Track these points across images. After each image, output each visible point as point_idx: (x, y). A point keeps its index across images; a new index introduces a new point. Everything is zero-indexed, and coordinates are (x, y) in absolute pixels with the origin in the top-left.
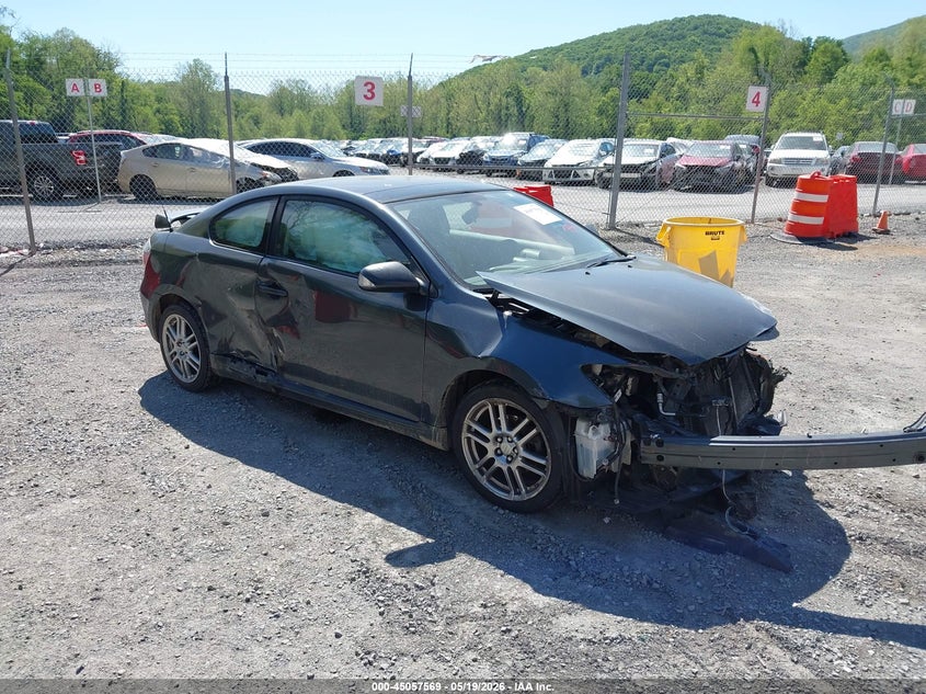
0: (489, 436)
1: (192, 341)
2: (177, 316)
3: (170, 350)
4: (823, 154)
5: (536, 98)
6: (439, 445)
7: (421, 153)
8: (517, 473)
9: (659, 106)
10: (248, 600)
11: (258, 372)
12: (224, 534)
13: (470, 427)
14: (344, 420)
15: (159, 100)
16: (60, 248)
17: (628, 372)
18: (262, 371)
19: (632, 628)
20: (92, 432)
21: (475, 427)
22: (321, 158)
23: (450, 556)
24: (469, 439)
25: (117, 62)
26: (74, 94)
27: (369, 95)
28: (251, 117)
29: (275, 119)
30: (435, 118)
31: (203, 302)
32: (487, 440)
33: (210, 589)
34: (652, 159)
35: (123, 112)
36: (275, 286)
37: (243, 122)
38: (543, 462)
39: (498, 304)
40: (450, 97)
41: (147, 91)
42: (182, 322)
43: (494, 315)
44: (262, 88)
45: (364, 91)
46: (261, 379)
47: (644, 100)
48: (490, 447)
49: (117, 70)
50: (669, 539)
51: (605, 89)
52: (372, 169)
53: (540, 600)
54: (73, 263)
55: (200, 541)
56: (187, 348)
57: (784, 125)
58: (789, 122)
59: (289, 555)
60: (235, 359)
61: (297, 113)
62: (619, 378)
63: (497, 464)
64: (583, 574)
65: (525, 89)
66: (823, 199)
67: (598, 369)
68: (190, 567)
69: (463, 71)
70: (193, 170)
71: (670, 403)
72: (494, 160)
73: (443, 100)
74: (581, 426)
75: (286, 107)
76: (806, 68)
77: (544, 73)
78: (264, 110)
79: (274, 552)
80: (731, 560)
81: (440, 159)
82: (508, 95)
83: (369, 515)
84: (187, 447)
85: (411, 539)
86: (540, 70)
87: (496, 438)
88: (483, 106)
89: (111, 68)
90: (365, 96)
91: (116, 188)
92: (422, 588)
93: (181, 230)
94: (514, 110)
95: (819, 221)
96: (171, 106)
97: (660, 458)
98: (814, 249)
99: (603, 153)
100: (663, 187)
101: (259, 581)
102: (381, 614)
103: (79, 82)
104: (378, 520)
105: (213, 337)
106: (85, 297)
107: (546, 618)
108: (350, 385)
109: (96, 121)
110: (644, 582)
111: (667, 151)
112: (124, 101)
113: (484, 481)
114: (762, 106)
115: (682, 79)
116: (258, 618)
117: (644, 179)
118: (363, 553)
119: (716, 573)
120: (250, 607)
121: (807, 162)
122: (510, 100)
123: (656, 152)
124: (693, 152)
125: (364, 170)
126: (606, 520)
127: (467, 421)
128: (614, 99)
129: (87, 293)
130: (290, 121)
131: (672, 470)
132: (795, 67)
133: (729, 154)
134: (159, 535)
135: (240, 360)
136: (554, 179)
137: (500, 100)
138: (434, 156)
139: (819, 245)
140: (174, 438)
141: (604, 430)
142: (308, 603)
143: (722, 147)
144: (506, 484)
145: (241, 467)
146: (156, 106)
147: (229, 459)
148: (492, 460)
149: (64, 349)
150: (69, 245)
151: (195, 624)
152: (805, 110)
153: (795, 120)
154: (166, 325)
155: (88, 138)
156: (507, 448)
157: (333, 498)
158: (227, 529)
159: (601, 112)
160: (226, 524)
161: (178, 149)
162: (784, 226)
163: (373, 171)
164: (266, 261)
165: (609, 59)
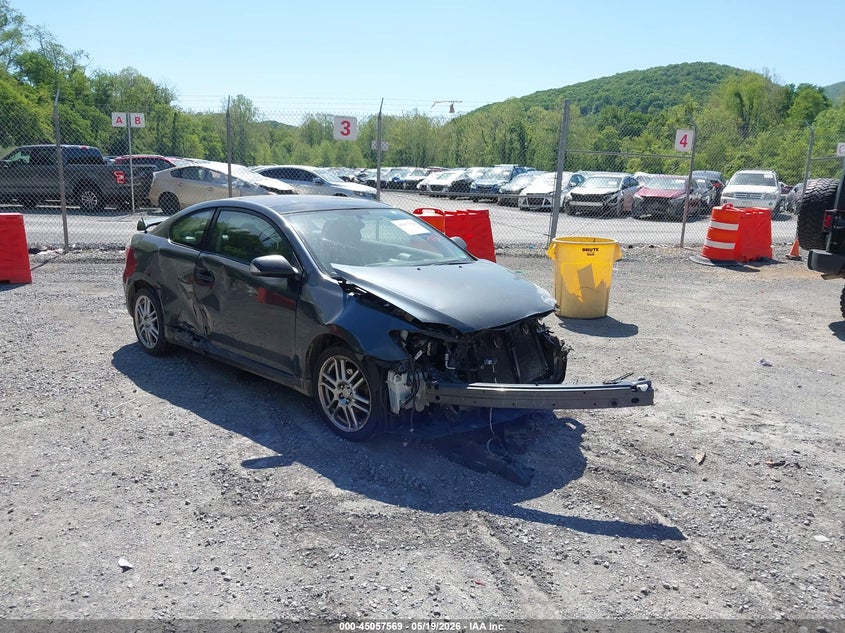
0: (335, 384)
1: (154, 316)
2: (145, 297)
3: (140, 322)
4: (772, 190)
5: (538, 134)
6: (306, 392)
7: (421, 180)
8: (352, 410)
9: (649, 143)
10: (136, 482)
11: (194, 339)
12: (137, 445)
13: (324, 378)
14: (258, 379)
15: (205, 129)
16: (89, 248)
17: (430, 339)
18: (197, 339)
19: (390, 510)
20: (69, 378)
21: (328, 378)
22: (321, 183)
23: (288, 464)
24: (324, 387)
25: (172, 96)
26: (119, 125)
27: (345, 132)
28: (285, 146)
29: (305, 148)
30: (446, 151)
31: (162, 286)
32: (334, 387)
33: (114, 474)
34: (615, 190)
35: (174, 139)
36: (207, 273)
37: (277, 150)
38: (367, 402)
39: (346, 288)
40: (460, 132)
41: (195, 121)
42: (148, 302)
43: (340, 295)
44: (296, 121)
45: (342, 128)
46: (195, 344)
47: (635, 138)
48: (336, 392)
49: (172, 104)
50: (451, 461)
51: (601, 128)
52: (363, 193)
53: (336, 491)
54: (96, 260)
55: (120, 447)
56: (150, 322)
57: (765, 162)
58: (770, 160)
59: (177, 459)
60: (181, 330)
61: (325, 143)
62: (422, 343)
63: (339, 405)
64: (376, 478)
65: (527, 126)
66: (734, 227)
67: (405, 335)
68: (105, 462)
69: (474, 109)
70: (211, 190)
71: (453, 361)
72: (480, 188)
73: (454, 135)
74: (391, 374)
75: (316, 139)
76: (789, 112)
77: (545, 112)
78: (295, 140)
79: (167, 456)
80: (489, 476)
81: (434, 186)
82: (512, 131)
83: (245, 438)
84: (135, 391)
85: (267, 452)
86: (541, 109)
87: (339, 386)
88: (490, 141)
89: (167, 102)
90: (342, 133)
91: (148, 203)
92: (258, 481)
93: (152, 232)
94: (517, 145)
95: (731, 246)
96: (215, 134)
97: (438, 398)
98: (721, 270)
99: (573, 184)
100: (624, 214)
101: (149, 472)
102: (223, 494)
103: (123, 116)
104: (250, 442)
105: (167, 313)
106: (97, 286)
107: (334, 501)
108: (252, 349)
109: (151, 147)
110: (416, 484)
111: (630, 183)
112: (175, 129)
113: (332, 418)
114: (689, 148)
115: (671, 120)
116: (138, 491)
117: (606, 208)
118: (229, 459)
119: (472, 483)
120: (136, 486)
121: (756, 196)
122: (515, 136)
123: (618, 184)
124: (653, 185)
125: (357, 194)
126: (405, 444)
127: (322, 373)
128: (608, 136)
129: (99, 284)
130: (319, 150)
131: (452, 408)
132: (778, 111)
133: (683, 188)
134: (92, 442)
135: (185, 330)
136: (528, 206)
137: (505, 136)
138: (431, 183)
139: (729, 267)
140: (127, 385)
141: (404, 377)
142: (177, 485)
143: (678, 181)
144: (345, 419)
145: (168, 405)
146: (203, 134)
147: (161, 400)
148: (337, 402)
149: (68, 323)
150: (96, 247)
151: (95, 493)
152: (785, 150)
153: (776, 158)
154: (138, 304)
155: (128, 161)
156: (346, 393)
157: (225, 428)
158: (141, 442)
159: (597, 147)
160: (141, 438)
161: (200, 171)
162: (701, 249)
163: (365, 195)
164: (203, 255)
165: (608, 101)
